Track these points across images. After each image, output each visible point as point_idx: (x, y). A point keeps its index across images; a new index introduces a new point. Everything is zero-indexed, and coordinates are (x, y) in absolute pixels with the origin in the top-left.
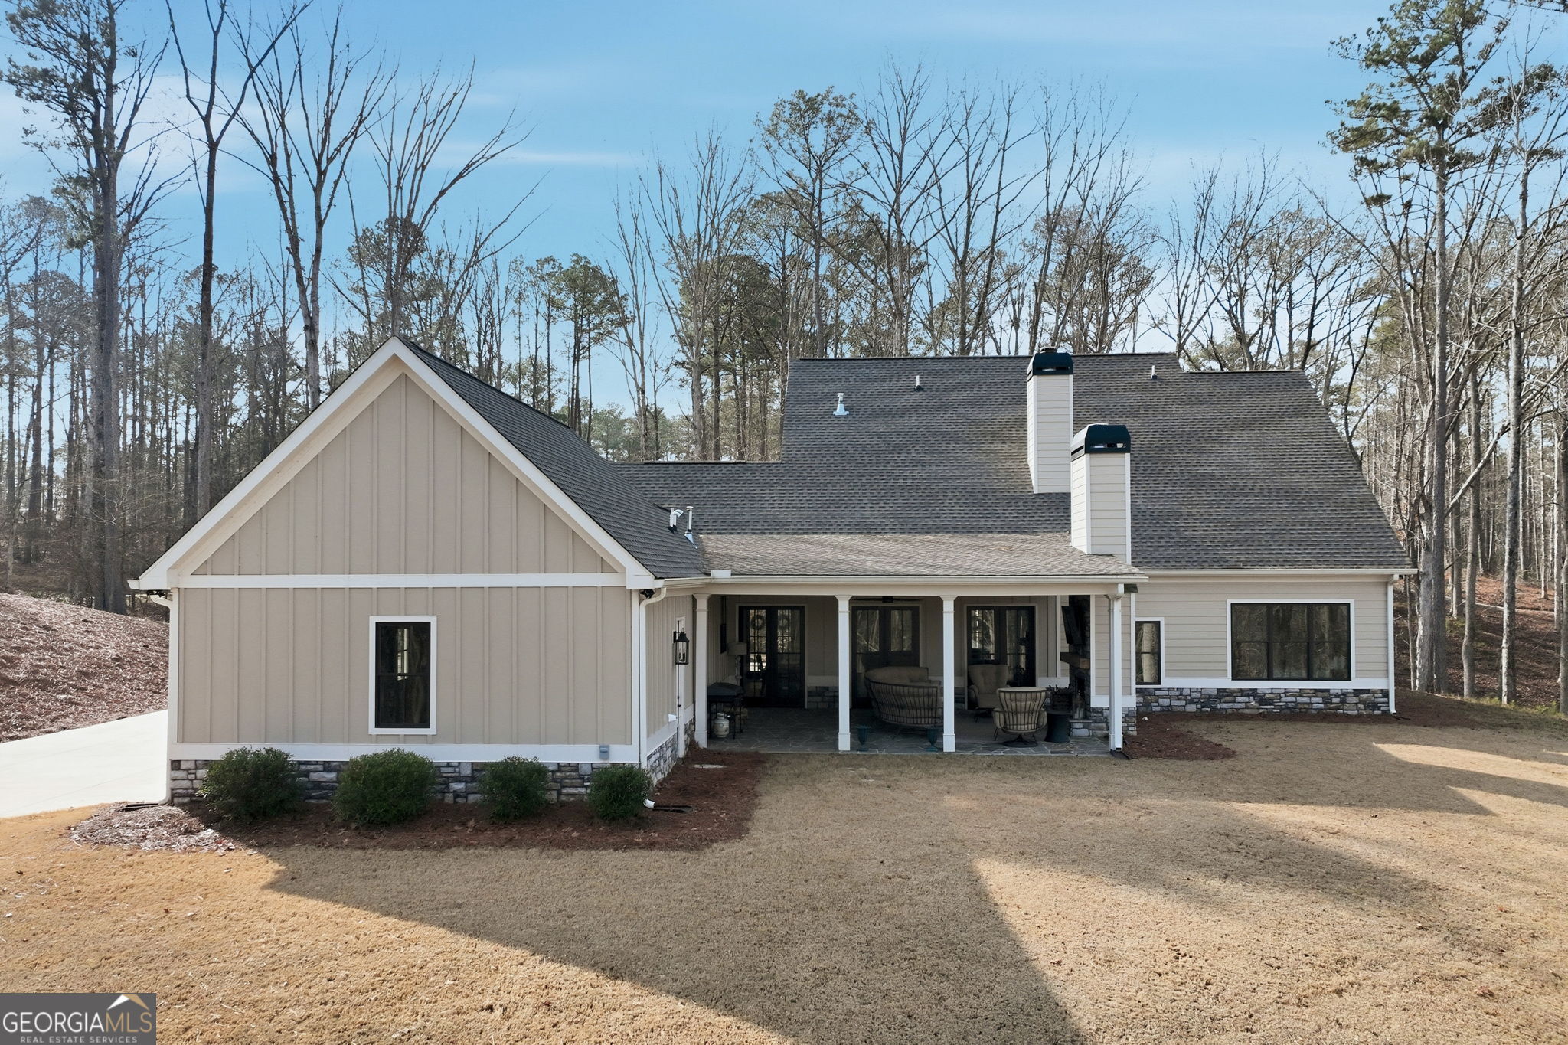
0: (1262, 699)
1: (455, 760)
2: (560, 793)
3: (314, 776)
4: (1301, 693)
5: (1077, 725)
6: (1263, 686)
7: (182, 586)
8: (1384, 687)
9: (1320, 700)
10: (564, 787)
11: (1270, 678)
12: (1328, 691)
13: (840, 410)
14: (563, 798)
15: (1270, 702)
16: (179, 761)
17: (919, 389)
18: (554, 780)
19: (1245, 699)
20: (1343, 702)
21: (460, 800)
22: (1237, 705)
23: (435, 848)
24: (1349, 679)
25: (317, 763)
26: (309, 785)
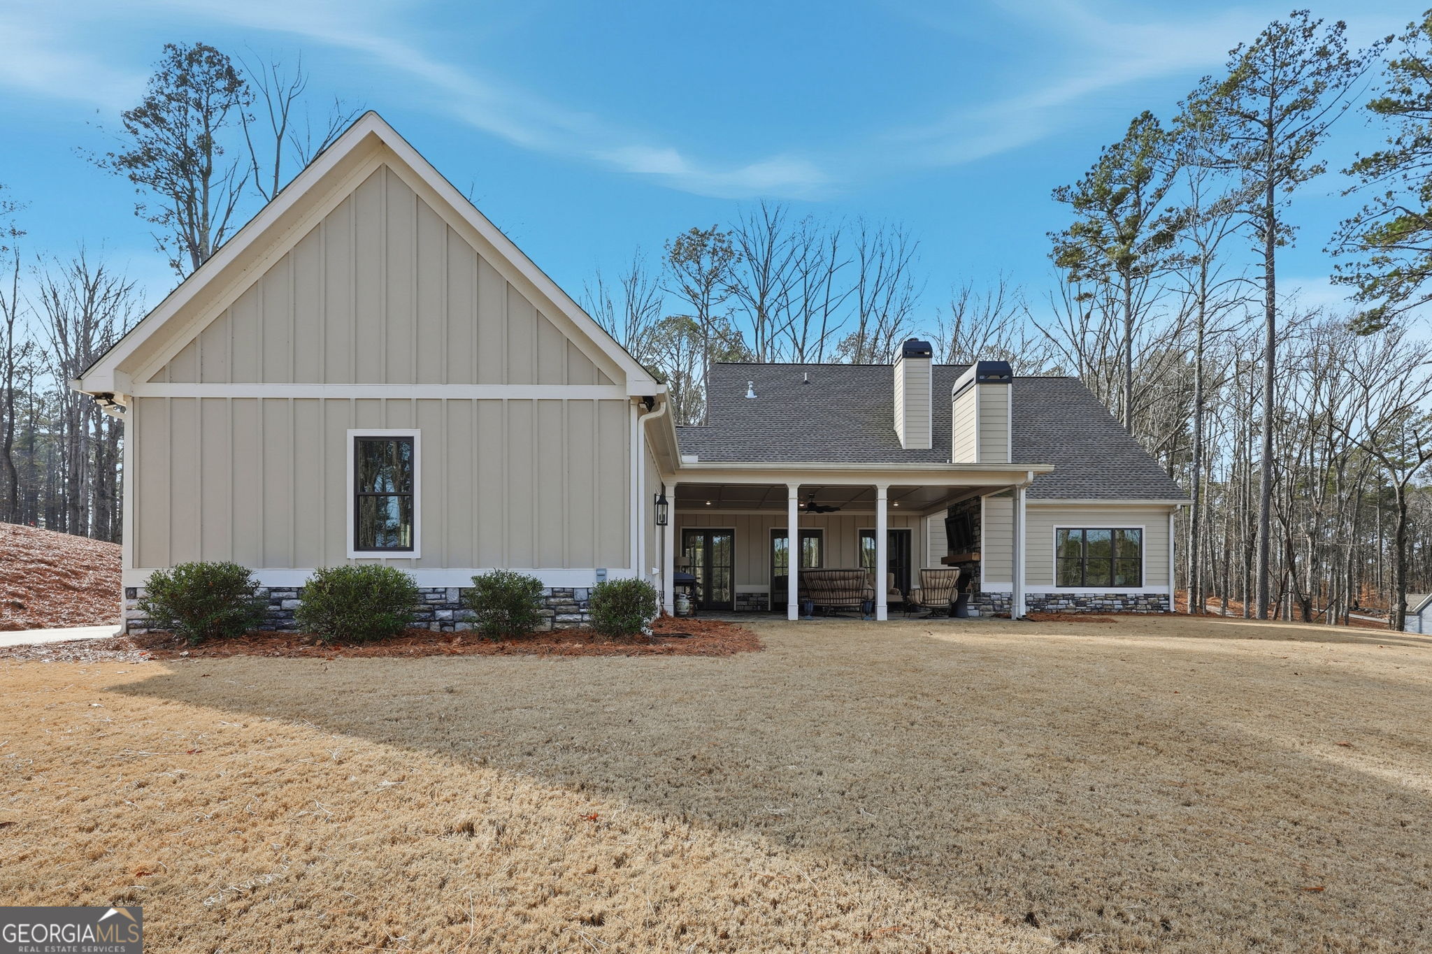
0: (1078, 602)
1: (440, 586)
2: (554, 621)
3: (287, 604)
4: (1106, 597)
5: (969, 607)
6: (1079, 591)
7: (137, 395)
8: (1166, 592)
9: (1120, 602)
10: (558, 614)
11: (1083, 585)
12: (1126, 595)
13: (750, 394)
14: (558, 626)
15: (1084, 604)
16: (135, 589)
17: (806, 382)
18: (548, 607)
19: (1066, 602)
20: (1136, 604)
21: (446, 629)
22: (1060, 607)
23: (411, 655)
24: (1141, 586)
25: (290, 589)
26: (282, 614)
